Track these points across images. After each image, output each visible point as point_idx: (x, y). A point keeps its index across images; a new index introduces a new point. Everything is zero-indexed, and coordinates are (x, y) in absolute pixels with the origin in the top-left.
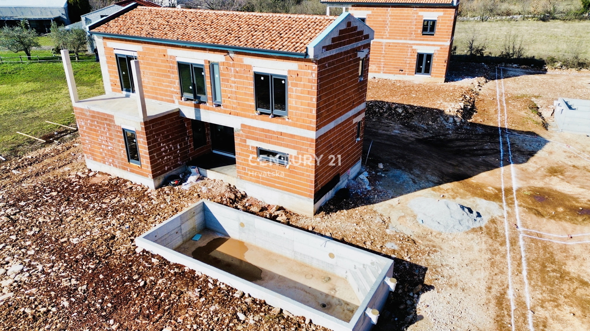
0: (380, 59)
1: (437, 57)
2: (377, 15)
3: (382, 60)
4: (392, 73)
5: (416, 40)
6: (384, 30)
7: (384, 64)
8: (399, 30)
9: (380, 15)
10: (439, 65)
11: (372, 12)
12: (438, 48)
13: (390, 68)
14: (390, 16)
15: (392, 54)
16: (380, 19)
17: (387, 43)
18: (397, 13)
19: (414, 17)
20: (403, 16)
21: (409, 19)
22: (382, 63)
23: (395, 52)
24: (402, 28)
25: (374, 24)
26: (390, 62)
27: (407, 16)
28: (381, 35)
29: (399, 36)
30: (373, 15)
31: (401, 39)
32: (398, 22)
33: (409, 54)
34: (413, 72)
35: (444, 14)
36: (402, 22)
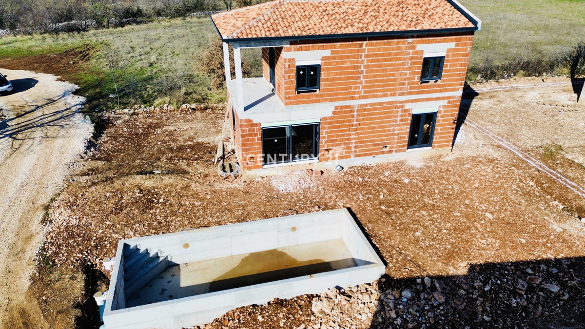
0: (350, 135)
1: (442, 116)
2: (341, 57)
3: (353, 137)
4: (371, 154)
5: (410, 93)
6: (356, 83)
7: (355, 143)
8: (382, 81)
9: (348, 57)
10: (445, 129)
11: (332, 53)
12: (445, 102)
13: (367, 146)
14: (366, 56)
15: (371, 124)
16: (348, 65)
17: (361, 105)
18: (379, 50)
19: (409, 54)
20: (390, 54)
21: (400, 59)
22: (354, 141)
23: (375, 119)
24: (387, 75)
25: (337, 74)
26: (367, 137)
27: (396, 54)
28: (349, 93)
29: (382, 91)
30: (334, 58)
31: (385, 96)
32: (380, 66)
33: (399, 119)
34: (404, 146)
35: (457, 45)
36: (388, 65)
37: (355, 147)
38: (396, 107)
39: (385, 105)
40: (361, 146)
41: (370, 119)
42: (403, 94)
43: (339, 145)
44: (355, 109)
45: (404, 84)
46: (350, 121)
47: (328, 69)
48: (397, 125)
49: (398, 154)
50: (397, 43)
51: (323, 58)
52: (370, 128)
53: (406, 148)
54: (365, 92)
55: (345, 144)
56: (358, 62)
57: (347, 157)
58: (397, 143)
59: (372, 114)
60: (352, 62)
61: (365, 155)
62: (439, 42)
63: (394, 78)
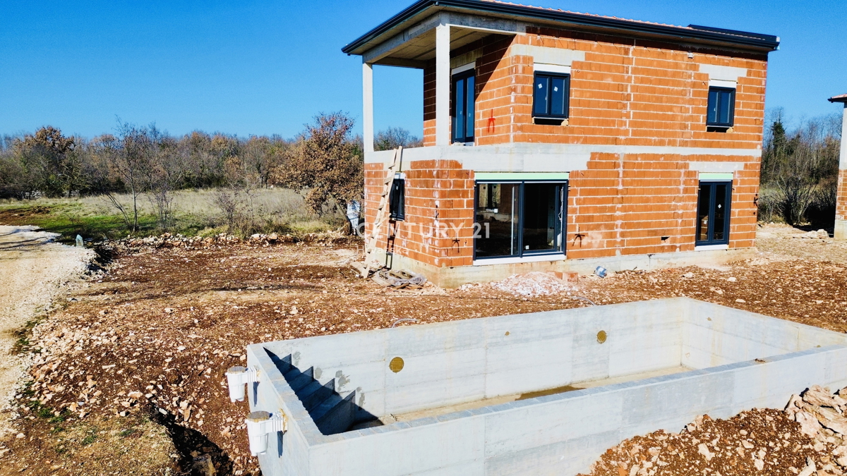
37: (623, 235)
38: (677, 166)
39: (662, 160)
40: (631, 234)
41: (642, 183)
42: (684, 144)
43: (597, 227)
44: (621, 162)
45: (686, 127)
46: (613, 183)
47: (581, 85)
48: (681, 199)
49: (683, 253)
50: (675, 57)
51: (575, 64)
52: (642, 200)
53: (694, 243)
54: (634, 133)
55: (607, 226)
56: (622, 79)
57: (611, 253)
58: (682, 232)
59: (644, 174)
60: (615, 78)
61: (637, 252)
62: (727, 65)
63: (673, 115)
